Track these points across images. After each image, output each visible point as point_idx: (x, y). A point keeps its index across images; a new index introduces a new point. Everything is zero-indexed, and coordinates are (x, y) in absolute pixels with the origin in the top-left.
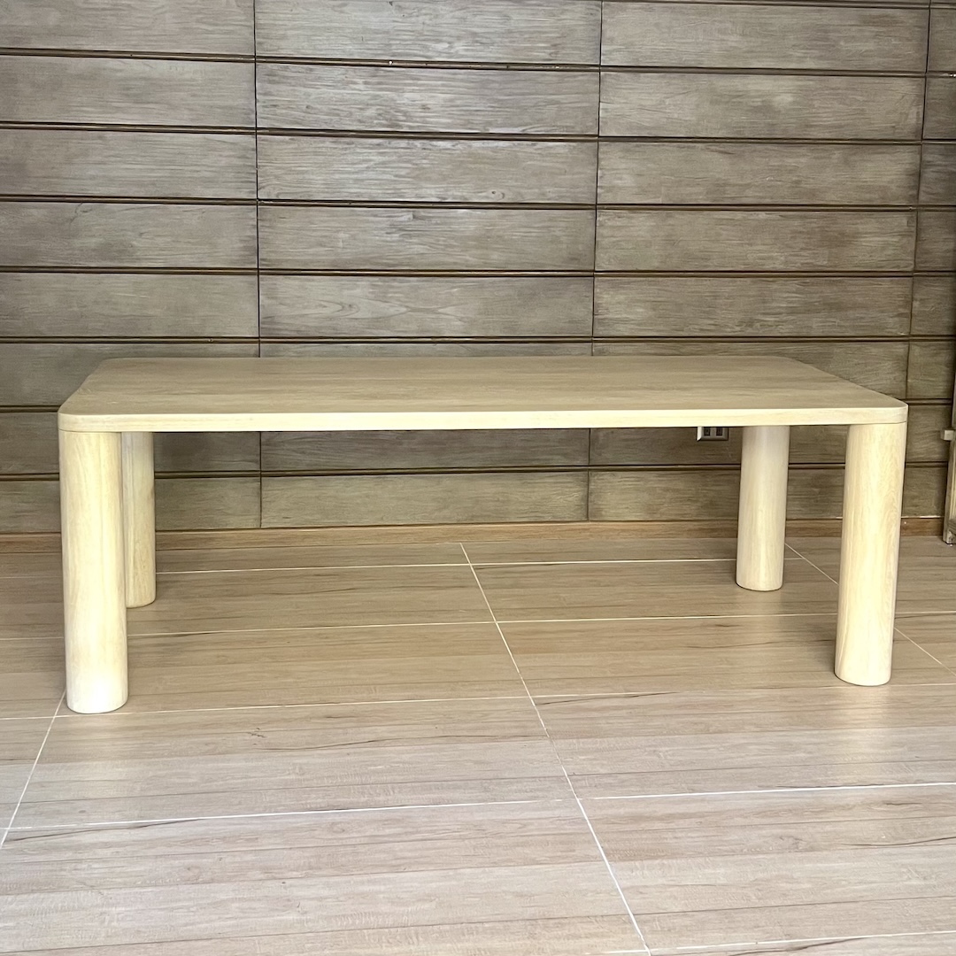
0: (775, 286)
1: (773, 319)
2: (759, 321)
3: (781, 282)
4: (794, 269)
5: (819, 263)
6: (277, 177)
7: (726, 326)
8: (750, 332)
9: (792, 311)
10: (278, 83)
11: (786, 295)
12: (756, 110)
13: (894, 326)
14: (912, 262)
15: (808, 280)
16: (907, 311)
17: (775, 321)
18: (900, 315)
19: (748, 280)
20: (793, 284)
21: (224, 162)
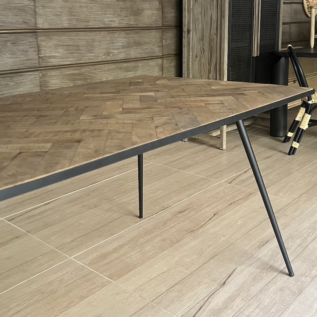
0: (116, 35)
1: (117, 51)
2: (112, 53)
3: (118, 33)
4: (123, 26)
5: (131, 23)
7: (99, 56)
8: (109, 58)
9: (124, 47)
11: (121, 39)
13: (157, 51)
14: (161, 22)
15: (128, 32)
16: (161, 44)
17: (118, 52)
18: (159, 46)
19: (106, 33)
20: (123, 34)
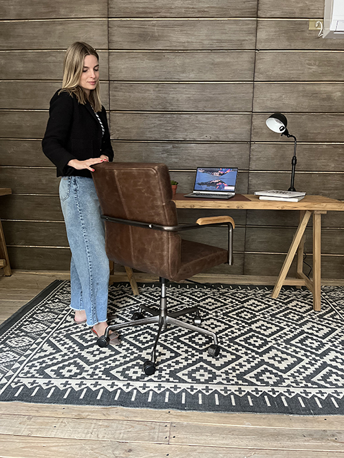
6: (118, 130)
10: (118, 91)
12: (324, 99)
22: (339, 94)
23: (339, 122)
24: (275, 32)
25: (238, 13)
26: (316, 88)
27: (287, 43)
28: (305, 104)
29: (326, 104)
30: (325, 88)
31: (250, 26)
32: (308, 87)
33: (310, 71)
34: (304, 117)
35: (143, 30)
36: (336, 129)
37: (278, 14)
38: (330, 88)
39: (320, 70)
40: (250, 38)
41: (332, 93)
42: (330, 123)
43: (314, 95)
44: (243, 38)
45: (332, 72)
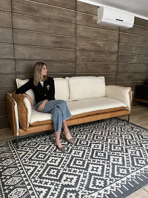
6: (19, 54)
10: (18, 34)
12: (98, 47)
21: (7, 50)
22: (102, 45)
23: (102, 55)
24: (83, 18)
25: (69, 7)
26: (96, 42)
27: (86, 23)
28: (93, 48)
29: (99, 48)
30: (98, 42)
31: (74, 14)
32: (93, 42)
33: (94, 36)
34: (92, 53)
35: (29, 6)
36: (102, 58)
37: (83, 11)
38: (99, 43)
39: (96, 35)
40: (74, 19)
41: (100, 44)
42: (100, 55)
43: (95, 45)
44: (71, 18)
45: (100, 37)
